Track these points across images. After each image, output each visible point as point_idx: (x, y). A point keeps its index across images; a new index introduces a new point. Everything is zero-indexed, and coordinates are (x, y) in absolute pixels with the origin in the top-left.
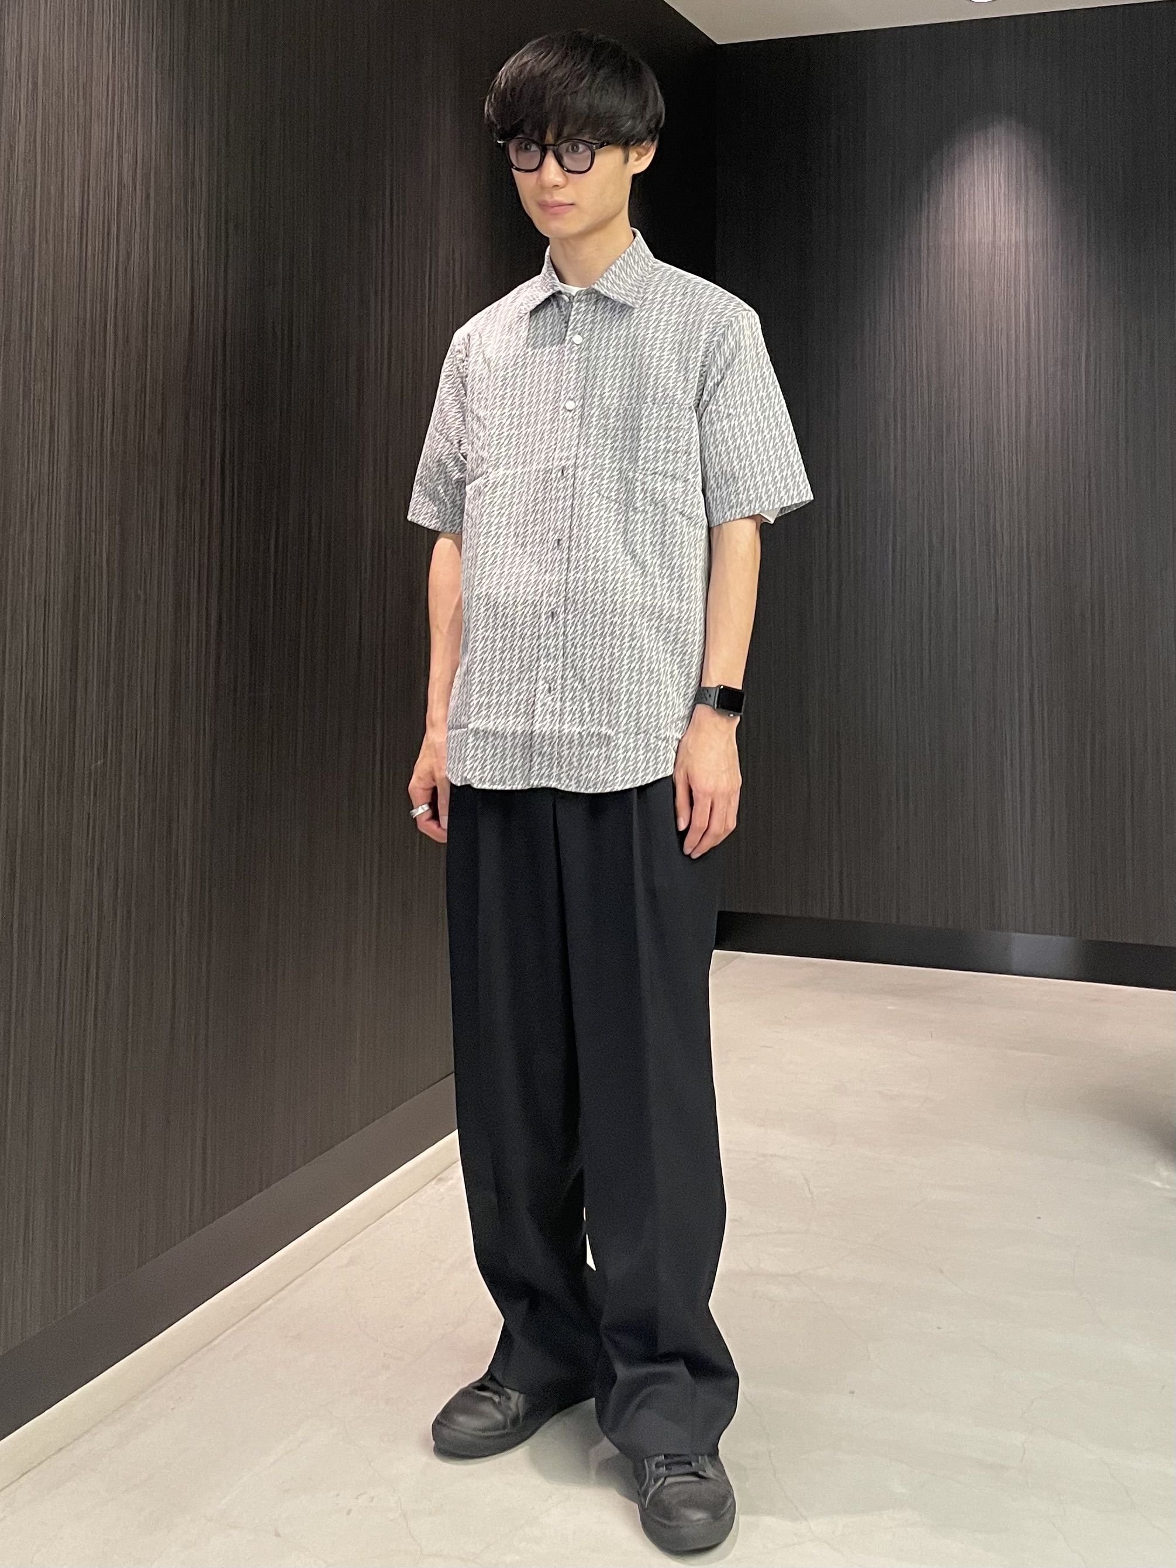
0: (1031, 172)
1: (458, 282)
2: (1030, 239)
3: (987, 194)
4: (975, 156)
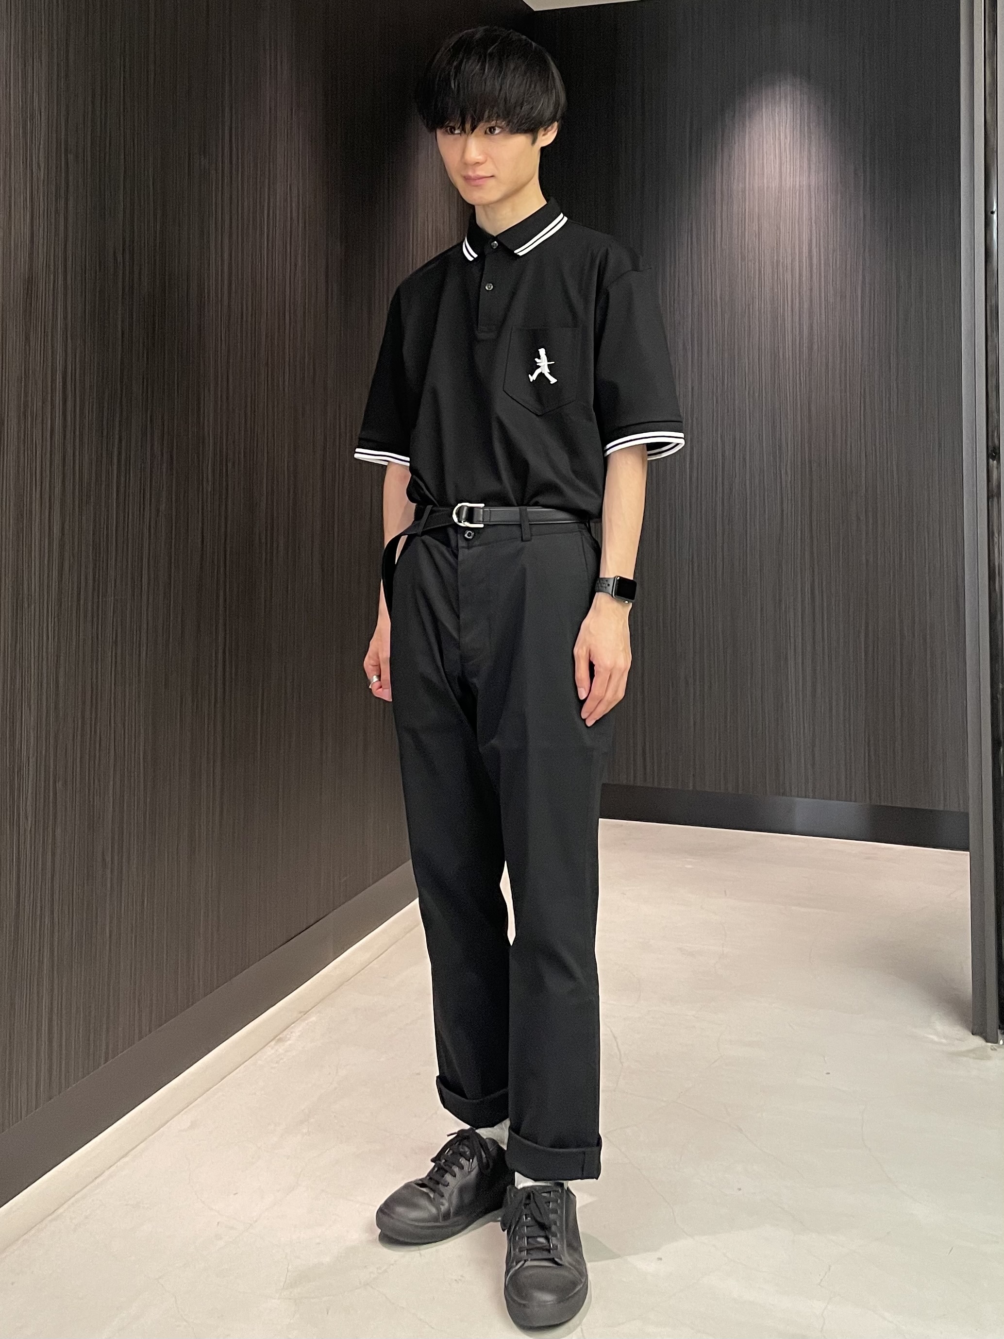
0: (813, 125)
3: (774, 144)
4: (764, 110)
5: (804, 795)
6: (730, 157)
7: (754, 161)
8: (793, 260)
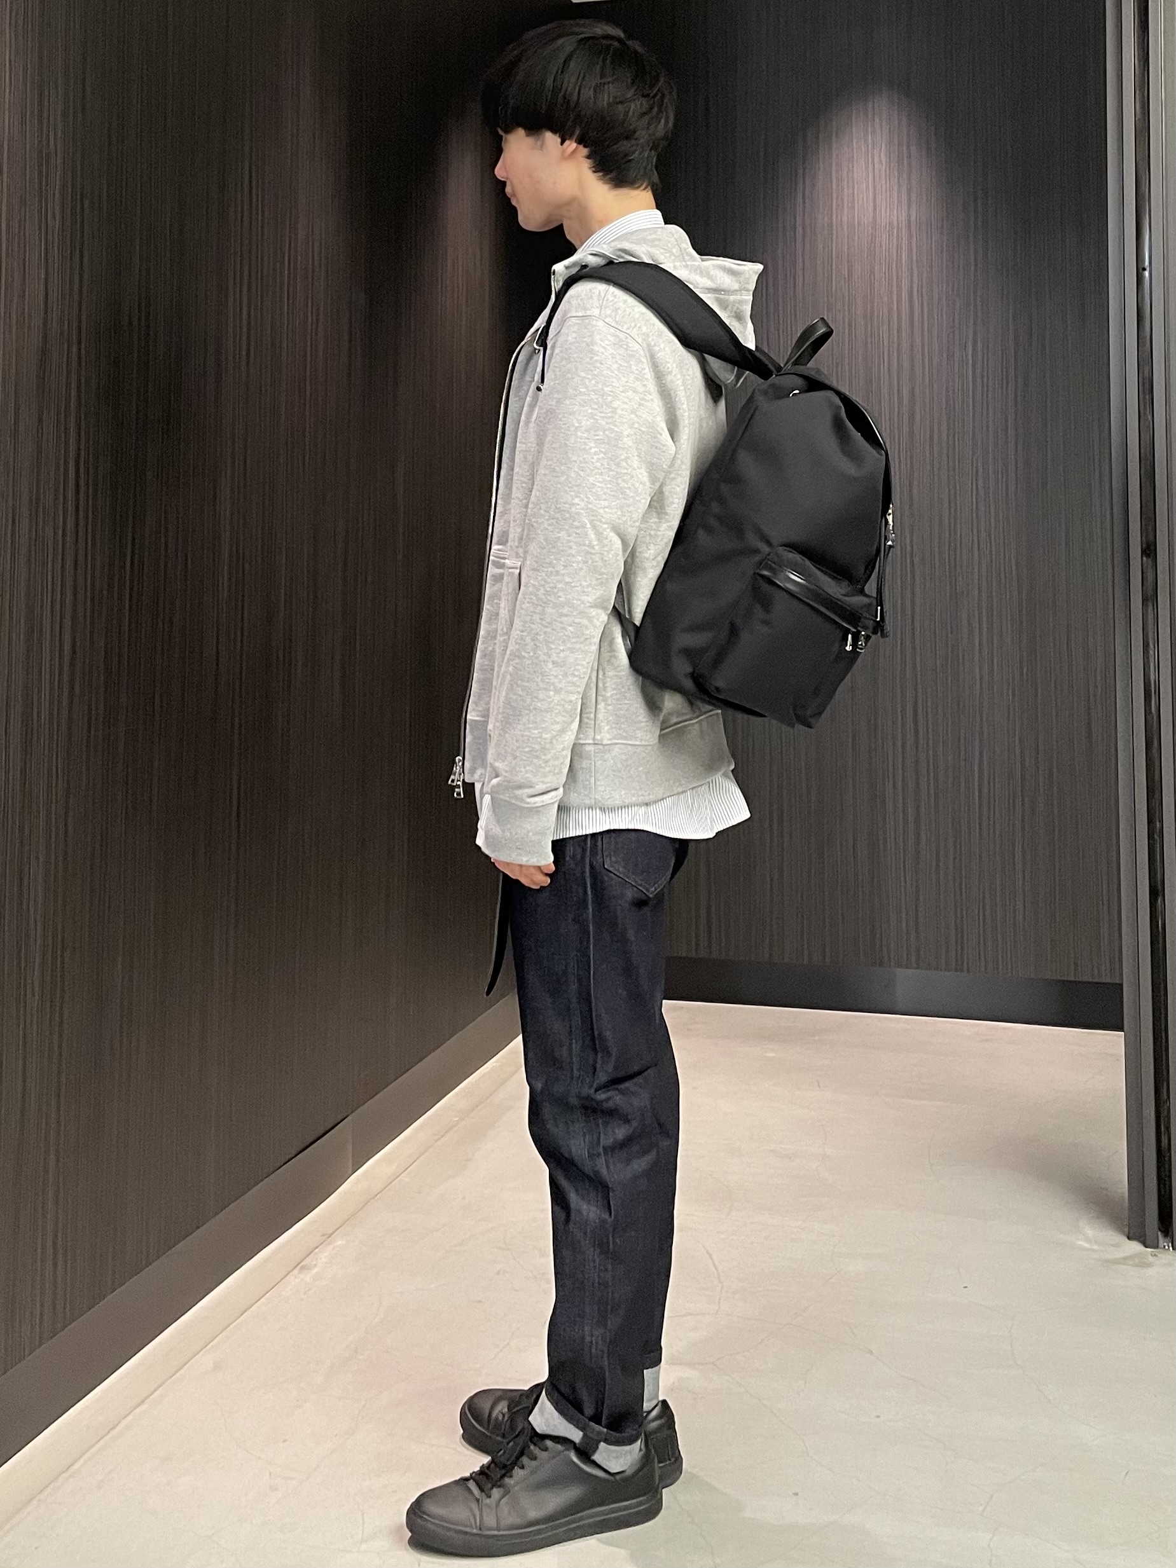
0: (913, 149)
1: (316, 263)
2: (913, 218)
3: (867, 168)
4: (854, 129)
5: (904, 963)
6: (813, 185)
7: (842, 190)
8: (890, 311)
